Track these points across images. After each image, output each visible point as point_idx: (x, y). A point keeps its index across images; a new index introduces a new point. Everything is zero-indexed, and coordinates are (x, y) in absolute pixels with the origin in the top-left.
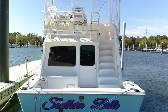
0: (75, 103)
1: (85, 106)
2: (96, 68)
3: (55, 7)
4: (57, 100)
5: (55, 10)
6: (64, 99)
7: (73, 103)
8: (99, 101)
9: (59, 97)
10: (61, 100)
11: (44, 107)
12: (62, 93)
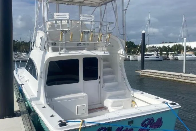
2: (100, 82)
3: (67, 14)
5: (66, 18)
6: (112, 128)
9: (107, 127)
12: (111, 121)
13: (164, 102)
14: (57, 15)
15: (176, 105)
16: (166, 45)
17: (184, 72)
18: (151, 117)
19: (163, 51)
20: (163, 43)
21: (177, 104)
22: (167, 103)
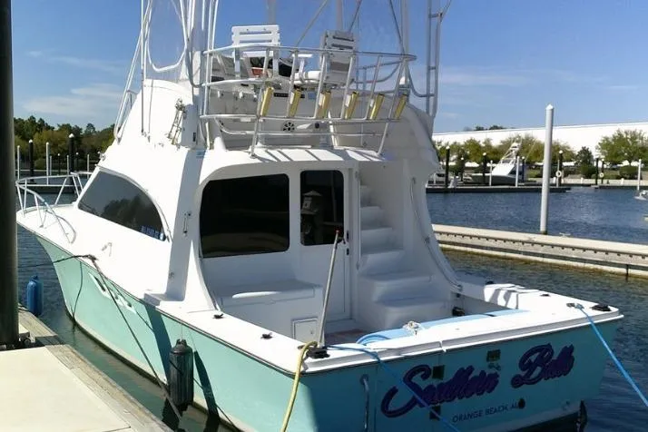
0: (475, 378)
1: (497, 382)
2: (348, 250)
4: (425, 377)
5: (271, 41)
6: (446, 368)
7: (470, 377)
8: (533, 358)
9: (432, 364)
10: (438, 372)
11: (387, 407)
12: (444, 349)
13: (571, 305)
14: (241, 33)
15: (609, 310)
16: (480, 137)
17: (542, 228)
18: (543, 342)
19: (468, 158)
20: (468, 130)
21: (614, 310)
22: (581, 307)
